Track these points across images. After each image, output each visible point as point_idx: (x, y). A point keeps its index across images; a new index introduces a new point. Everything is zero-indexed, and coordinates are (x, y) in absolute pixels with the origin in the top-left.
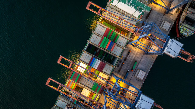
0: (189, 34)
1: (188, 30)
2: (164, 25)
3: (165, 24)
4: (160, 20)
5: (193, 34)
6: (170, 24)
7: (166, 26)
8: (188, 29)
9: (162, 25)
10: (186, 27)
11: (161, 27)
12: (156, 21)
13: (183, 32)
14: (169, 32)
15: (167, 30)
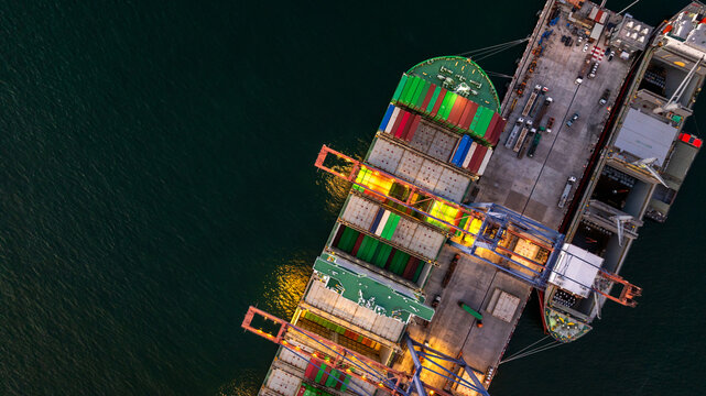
0: (575, 332)
1: (572, 322)
2: (498, 306)
3: (500, 301)
4: (485, 287)
5: (586, 331)
6: (517, 300)
7: (504, 307)
8: (570, 319)
9: (491, 304)
10: (565, 313)
11: (489, 309)
12: (473, 289)
13: (555, 327)
14: (515, 323)
15: (509, 320)
